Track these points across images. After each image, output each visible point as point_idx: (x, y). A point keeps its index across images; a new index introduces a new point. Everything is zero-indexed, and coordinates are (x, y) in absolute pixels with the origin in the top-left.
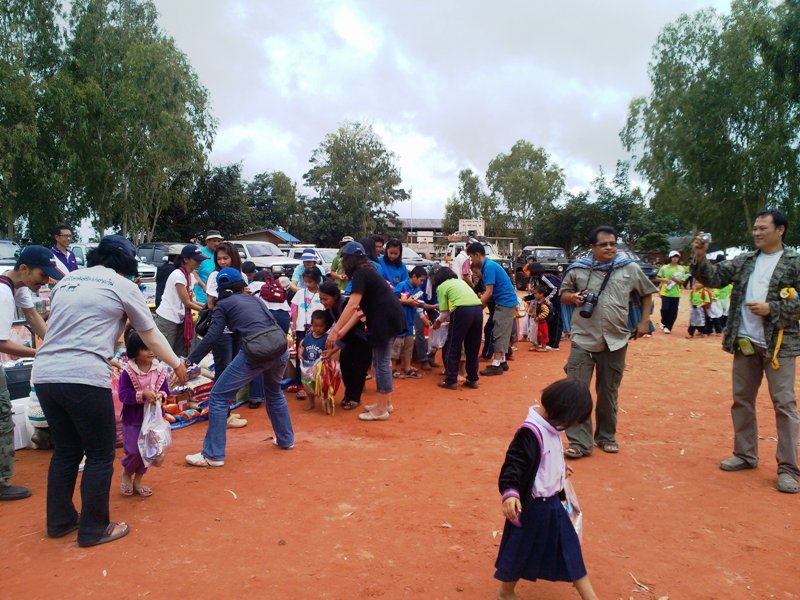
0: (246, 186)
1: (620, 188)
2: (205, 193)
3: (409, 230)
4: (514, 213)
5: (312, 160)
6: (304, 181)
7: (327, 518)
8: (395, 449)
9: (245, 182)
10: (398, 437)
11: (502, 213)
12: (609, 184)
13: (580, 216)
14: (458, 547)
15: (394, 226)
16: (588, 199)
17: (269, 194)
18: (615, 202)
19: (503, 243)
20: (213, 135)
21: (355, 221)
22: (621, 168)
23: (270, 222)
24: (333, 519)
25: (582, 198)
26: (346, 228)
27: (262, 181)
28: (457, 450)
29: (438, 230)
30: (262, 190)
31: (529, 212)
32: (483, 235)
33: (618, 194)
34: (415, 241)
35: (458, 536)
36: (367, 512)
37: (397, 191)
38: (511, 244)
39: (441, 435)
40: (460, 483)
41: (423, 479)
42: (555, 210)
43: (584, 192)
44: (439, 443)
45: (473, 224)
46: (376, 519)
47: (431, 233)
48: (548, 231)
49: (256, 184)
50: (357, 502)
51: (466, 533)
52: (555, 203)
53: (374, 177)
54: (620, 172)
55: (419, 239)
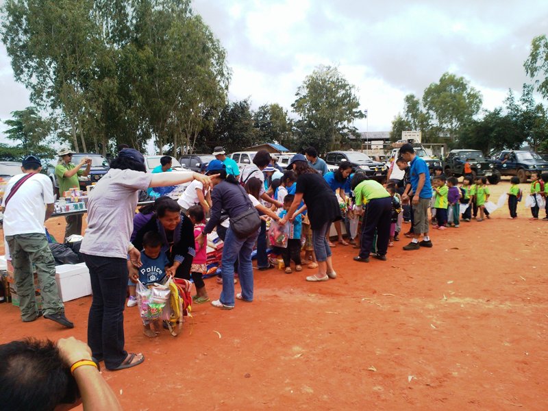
0: (253, 114)
1: (526, 104)
2: (226, 120)
3: (365, 140)
4: (444, 125)
5: (297, 94)
6: (292, 109)
7: (283, 358)
8: (340, 305)
9: (253, 111)
10: (343, 295)
11: (435, 126)
12: (517, 102)
13: (495, 126)
14: (379, 387)
15: (354, 137)
16: (501, 113)
17: (268, 119)
18: (522, 115)
19: (436, 148)
20: (229, 80)
21: (327, 135)
22: (526, 89)
23: (269, 139)
24: (287, 358)
25: (497, 113)
26: (320, 140)
27: (264, 111)
28: (386, 307)
29: (387, 140)
30: (264, 116)
31: (456, 124)
32: (420, 142)
33: (524, 108)
34: (370, 148)
35: (380, 378)
36: (313, 354)
37: (357, 112)
38: (442, 148)
39: (375, 295)
40: (386, 334)
41: (358, 330)
42: (475, 122)
43: (498, 109)
44: (374, 300)
45: (412, 134)
46: (319, 360)
47: (382, 142)
48: (470, 138)
49: (259, 113)
50: (307, 345)
51: (387, 376)
52: (475, 117)
53: (340, 104)
54: (526, 93)
55: (372, 147)
